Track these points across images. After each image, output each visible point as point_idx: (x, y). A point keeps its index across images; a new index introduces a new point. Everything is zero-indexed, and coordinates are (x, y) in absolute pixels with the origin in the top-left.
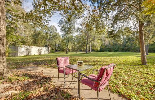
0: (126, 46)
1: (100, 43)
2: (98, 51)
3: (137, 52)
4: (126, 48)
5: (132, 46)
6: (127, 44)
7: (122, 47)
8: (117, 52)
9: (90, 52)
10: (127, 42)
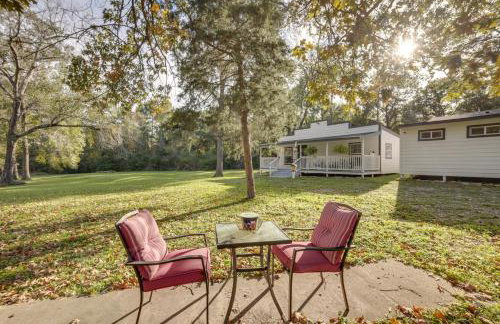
0: (165, 154)
1: (82, 141)
2: (68, 170)
3: (191, 170)
4: (166, 159)
5: (179, 153)
6: (167, 149)
7: (154, 156)
8: (140, 170)
9: (25, 178)
10: (167, 142)
